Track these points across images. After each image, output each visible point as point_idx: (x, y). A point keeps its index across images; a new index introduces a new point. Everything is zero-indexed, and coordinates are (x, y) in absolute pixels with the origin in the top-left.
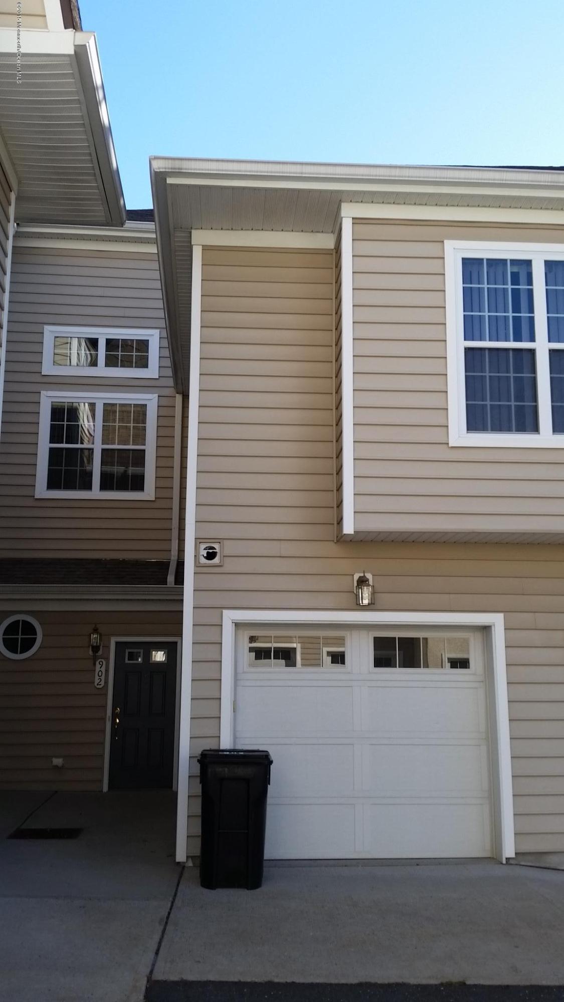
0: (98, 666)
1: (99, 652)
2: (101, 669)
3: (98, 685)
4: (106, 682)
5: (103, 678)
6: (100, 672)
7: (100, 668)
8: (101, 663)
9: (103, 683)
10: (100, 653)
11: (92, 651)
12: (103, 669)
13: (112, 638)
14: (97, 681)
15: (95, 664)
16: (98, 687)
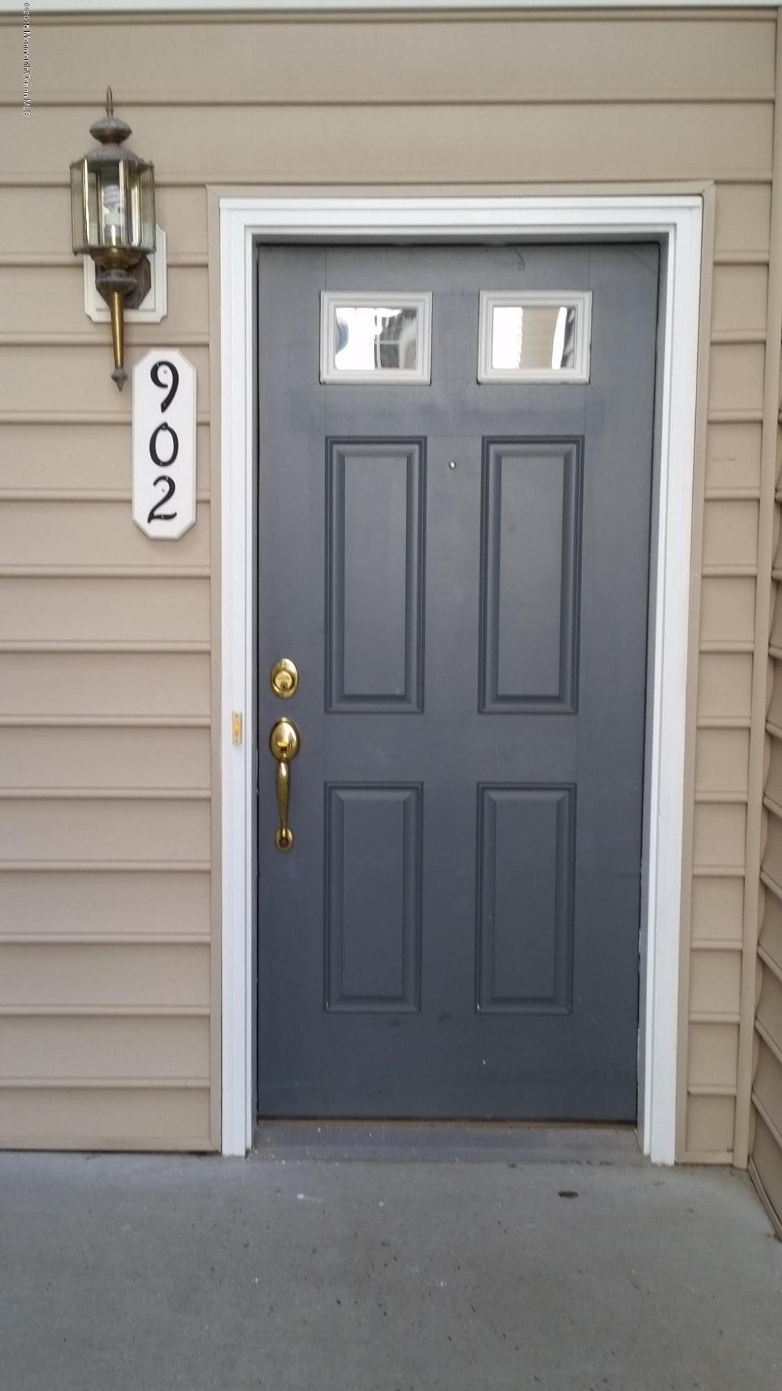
0: (146, 395)
1: (148, 302)
2: (170, 417)
3: (152, 517)
4: (206, 503)
5: (182, 469)
6: (164, 438)
7: (165, 406)
8: (165, 376)
9: (183, 505)
10: (154, 305)
11: (105, 290)
12: (182, 415)
13: (224, 203)
14: (145, 495)
15: (122, 380)
16: (158, 529)
